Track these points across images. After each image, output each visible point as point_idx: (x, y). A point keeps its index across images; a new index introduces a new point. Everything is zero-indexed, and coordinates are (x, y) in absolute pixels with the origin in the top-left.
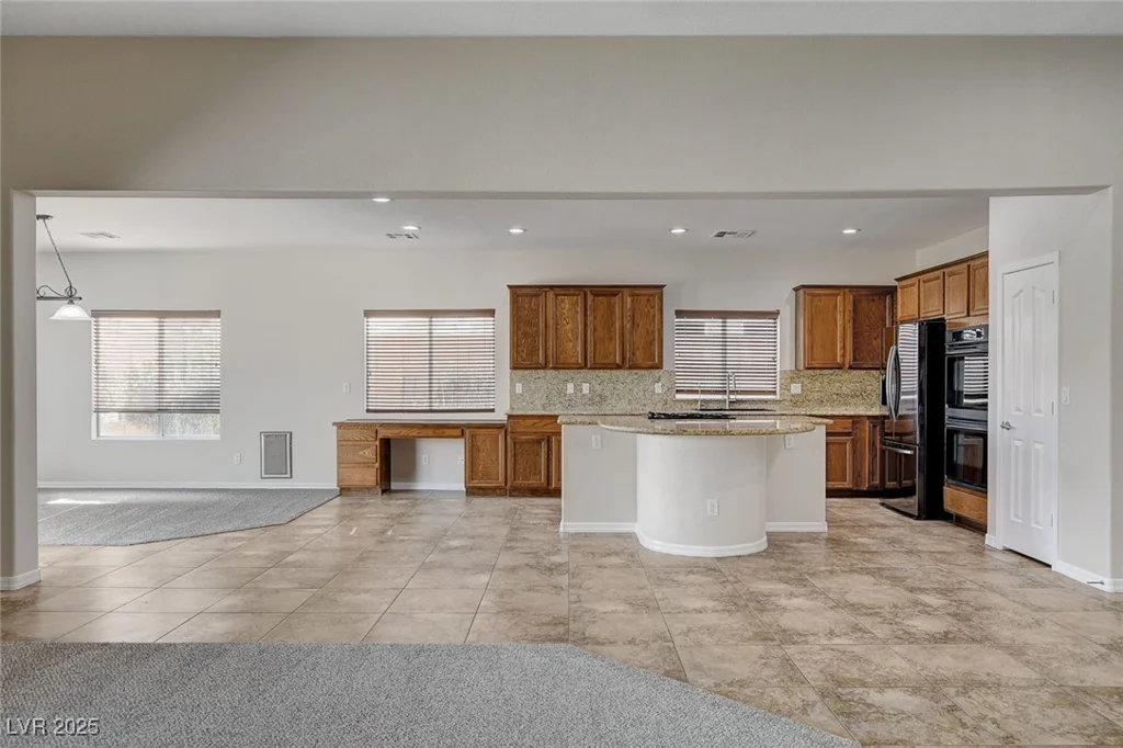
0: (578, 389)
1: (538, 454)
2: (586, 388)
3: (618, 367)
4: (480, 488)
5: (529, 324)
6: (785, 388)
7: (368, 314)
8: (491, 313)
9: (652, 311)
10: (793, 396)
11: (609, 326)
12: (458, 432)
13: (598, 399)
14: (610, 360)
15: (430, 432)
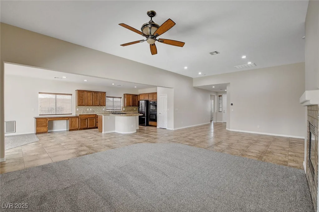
0: (89, 110)
1: (85, 122)
2: (91, 109)
3: (98, 106)
4: (73, 129)
5: (81, 97)
6: (122, 109)
7: (39, 93)
8: (71, 95)
9: (104, 96)
10: (124, 110)
11: (97, 99)
12: (68, 118)
13: (93, 111)
14: (97, 104)
15: (61, 119)
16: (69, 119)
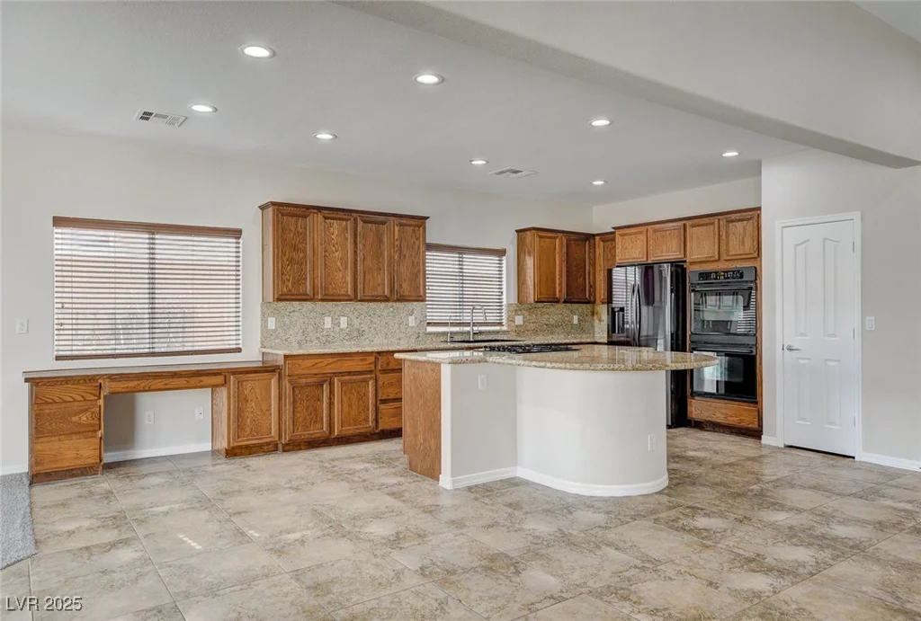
0: (336, 323)
1: (320, 400)
2: (344, 321)
3: (386, 300)
4: (247, 447)
5: (295, 248)
6: (511, 320)
7: (59, 221)
8: (236, 233)
9: (417, 243)
10: (517, 326)
11: (378, 255)
12: (220, 379)
13: (355, 333)
14: (380, 292)
15: (182, 381)
16: (225, 383)
